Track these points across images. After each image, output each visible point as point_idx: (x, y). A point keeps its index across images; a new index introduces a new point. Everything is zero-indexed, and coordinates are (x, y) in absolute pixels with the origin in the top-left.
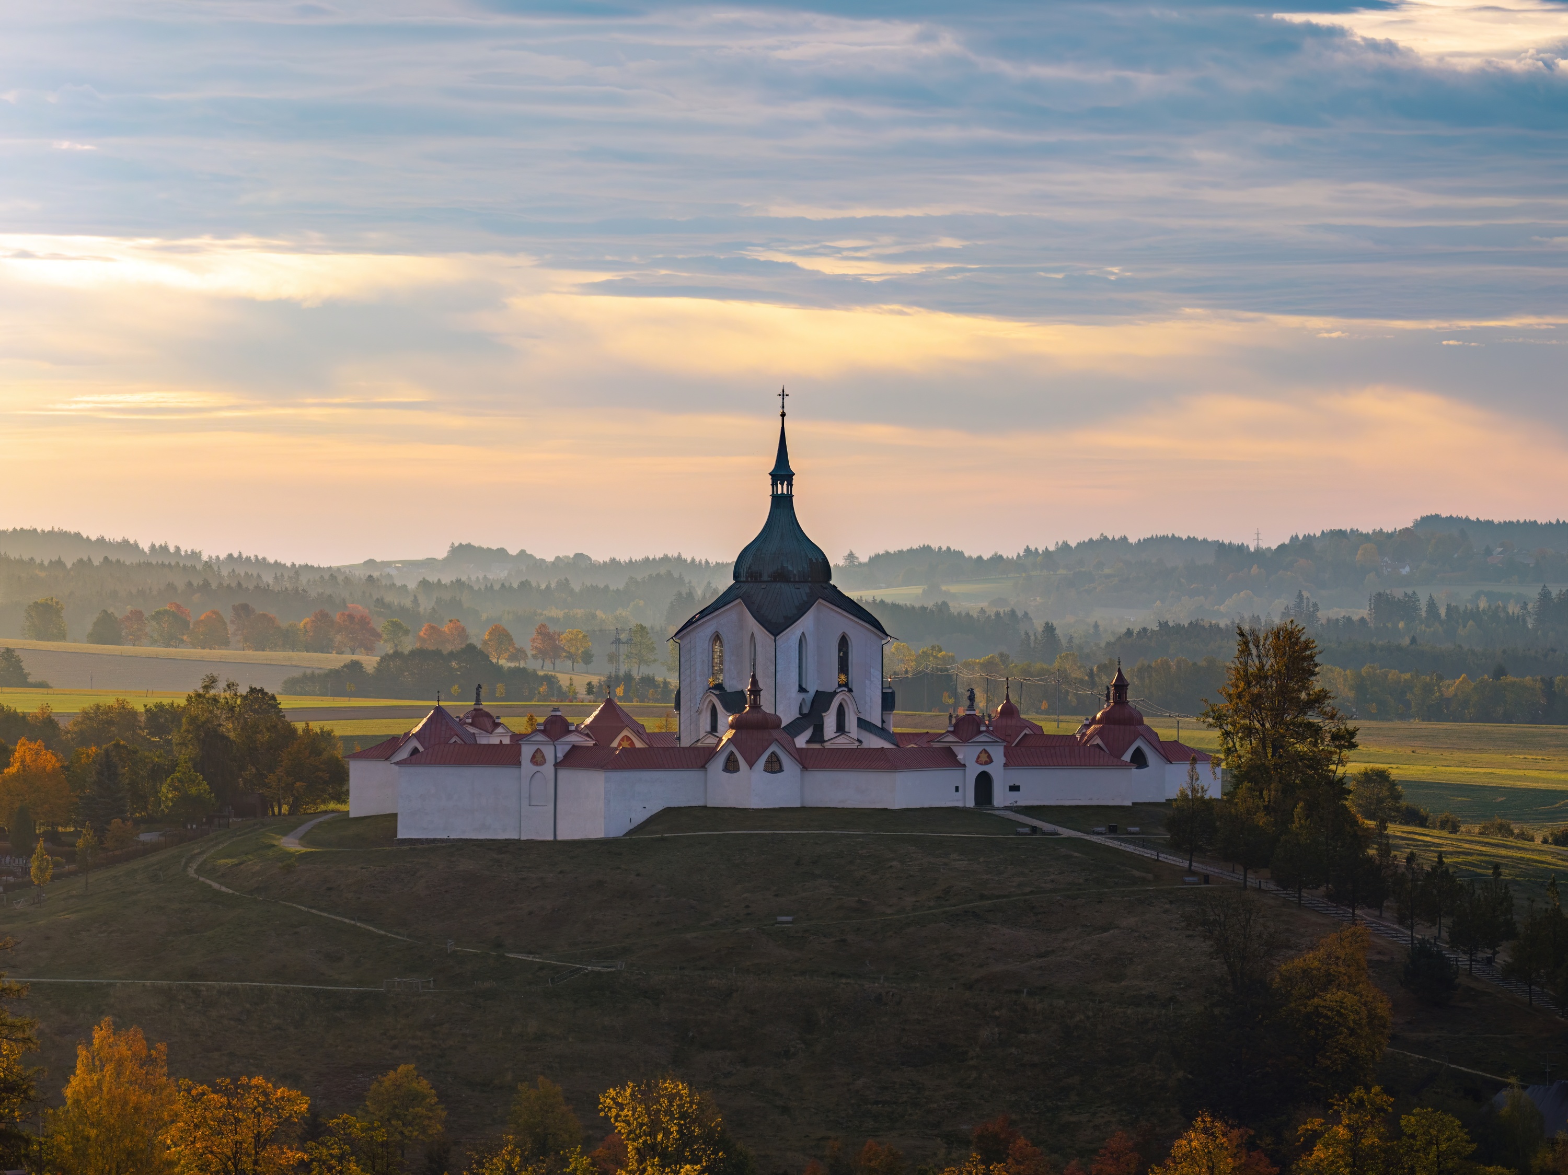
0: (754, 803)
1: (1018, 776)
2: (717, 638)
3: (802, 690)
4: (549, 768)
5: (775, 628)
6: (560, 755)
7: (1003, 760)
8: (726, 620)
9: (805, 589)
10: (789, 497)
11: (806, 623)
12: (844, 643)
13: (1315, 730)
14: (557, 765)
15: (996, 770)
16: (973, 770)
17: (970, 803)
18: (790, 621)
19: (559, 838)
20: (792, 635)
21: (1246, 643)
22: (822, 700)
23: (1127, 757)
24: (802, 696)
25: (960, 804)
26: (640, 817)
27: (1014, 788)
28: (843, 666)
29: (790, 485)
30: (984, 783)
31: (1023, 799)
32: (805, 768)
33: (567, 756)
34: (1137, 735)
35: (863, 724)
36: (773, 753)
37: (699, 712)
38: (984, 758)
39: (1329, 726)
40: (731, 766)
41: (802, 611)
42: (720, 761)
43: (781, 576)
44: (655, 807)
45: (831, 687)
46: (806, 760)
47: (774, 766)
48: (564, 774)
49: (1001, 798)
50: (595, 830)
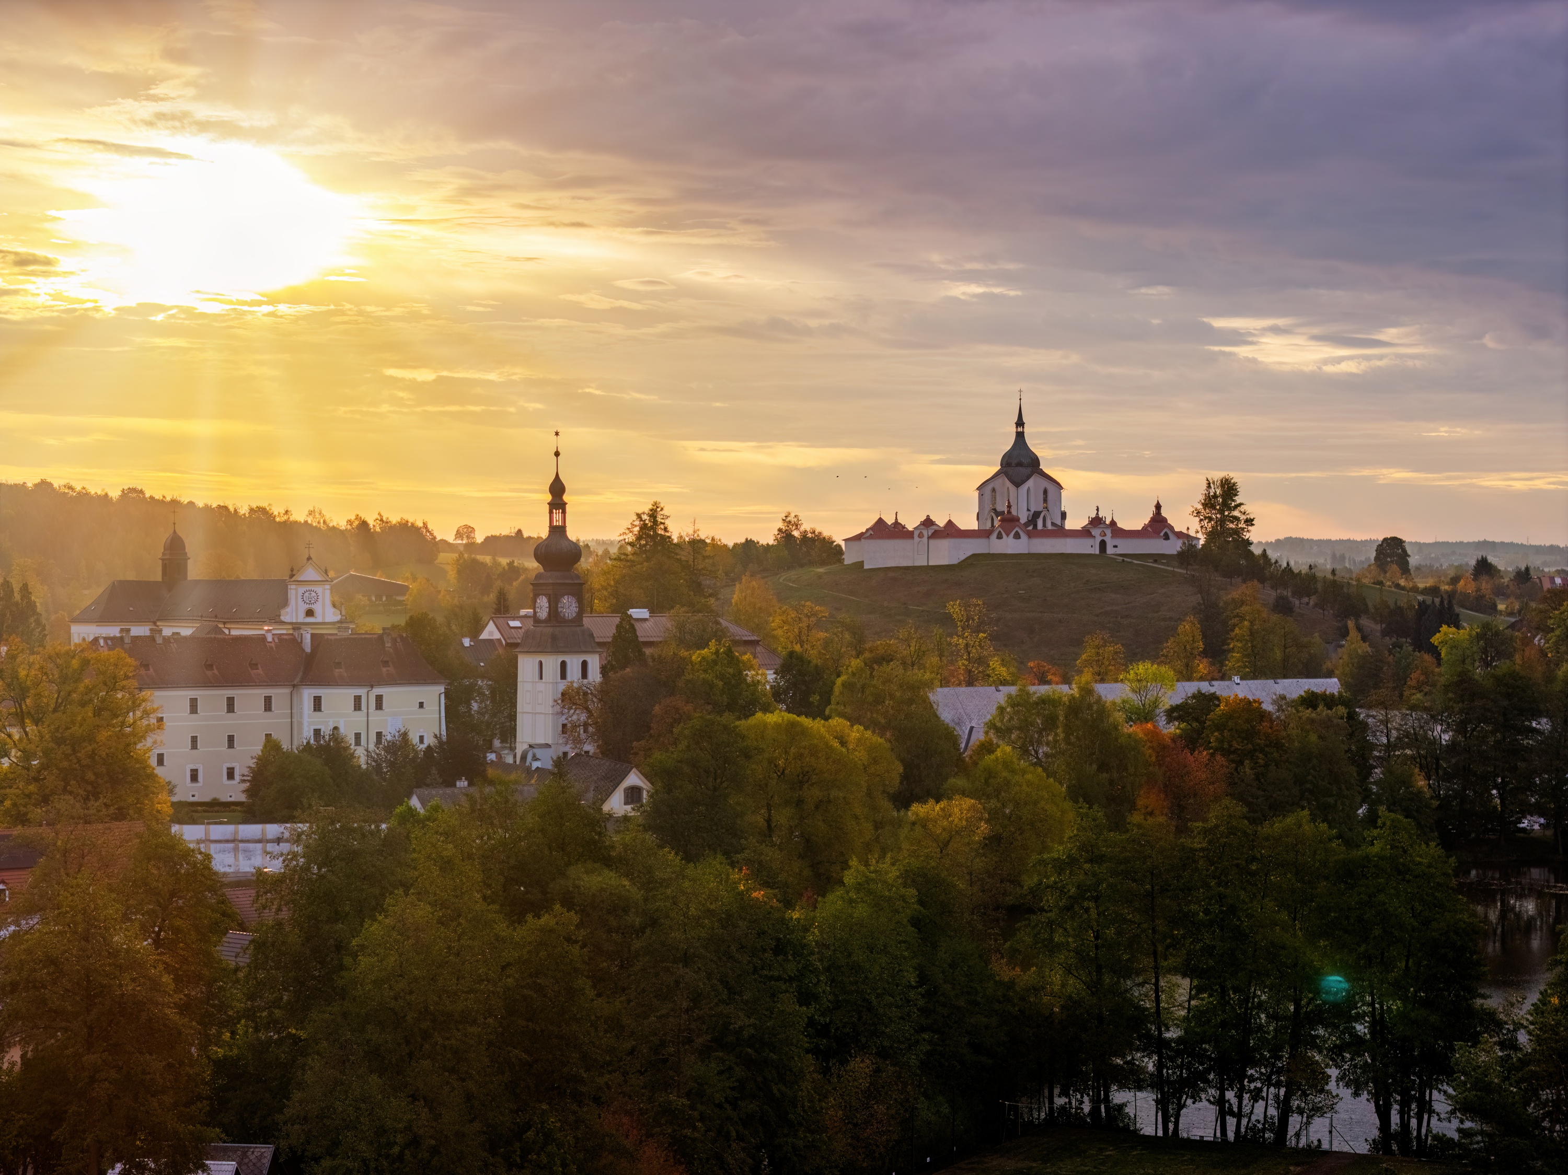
0: (1009, 551)
1: (1117, 542)
2: (994, 490)
3: (1028, 510)
4: (925, 539)
5: (1018, 484)
6: (930, 534)
7: (1110, 535)
8: (997, 484)
9: (1029, 470)
10: (1023, 433)
11: (1030, 483)
12: (1045, 492)
13: (1237, 519)
14: (929, 538)
15: (1108, 539)
16: (1099, 539)
17: (1097, 552)
18: (1023, 482)
19: (930, 564)
20: (1024, 488)
21: (1209, 484)
22: (1036, 515)
23: (1162, 534)
24: (1029, 512)
25: (1093, 553)
26: (963, 557)
27: (1115, 546)
28: (1045, 501)
29: (1023, 428)
30: (1103, 544)
31: (1119, 551)
32: (1030, 537)
33: (933, 534)
34: (1165, 527)
35: (1053, 524)
36: (1017, 531)
37: (986, 519)
38: (1103, 534)
39: (1243, 517)
40: (1000, 537)
41: (1028, 478)
42: (995, 535)
43: (1020, 464)
44: (969, 553)
45: (1040, 509)
46: (1030, 535)
47: (1017, 536)
48: (932, 542)
49: (1110, 550)
50: (945, 562)
